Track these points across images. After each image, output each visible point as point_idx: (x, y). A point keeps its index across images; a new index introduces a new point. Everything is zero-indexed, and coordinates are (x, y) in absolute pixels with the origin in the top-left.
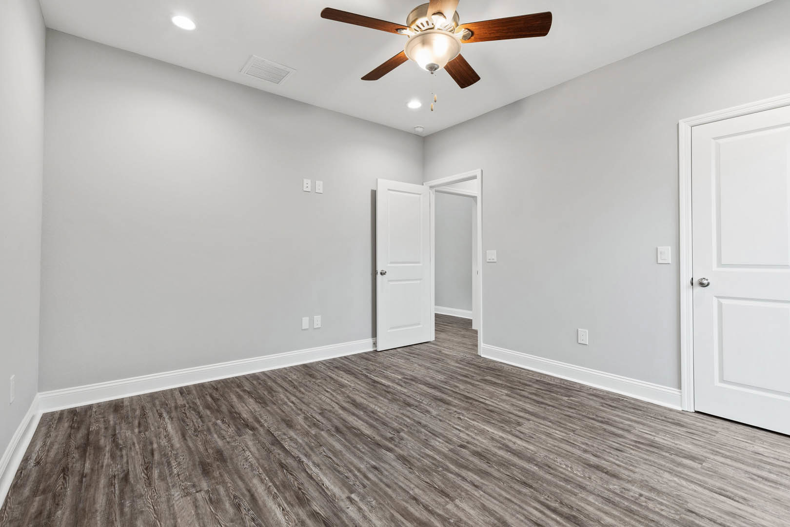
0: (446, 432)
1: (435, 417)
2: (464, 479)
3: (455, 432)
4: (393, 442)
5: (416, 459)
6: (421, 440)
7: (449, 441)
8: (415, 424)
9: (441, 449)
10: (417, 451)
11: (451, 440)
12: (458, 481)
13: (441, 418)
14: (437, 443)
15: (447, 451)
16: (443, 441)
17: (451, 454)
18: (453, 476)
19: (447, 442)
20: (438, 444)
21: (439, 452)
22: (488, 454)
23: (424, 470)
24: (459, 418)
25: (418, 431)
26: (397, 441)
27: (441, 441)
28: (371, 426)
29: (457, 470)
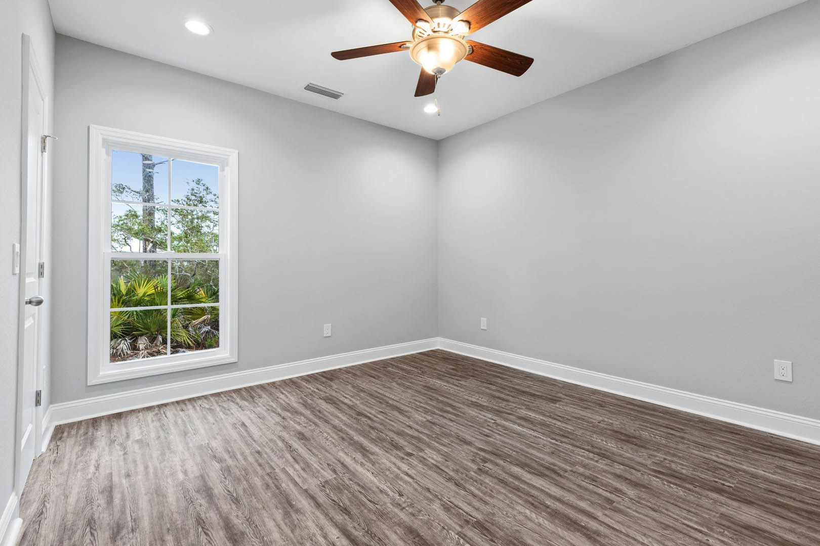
0: (424, 471)
1: (436, 496)
2: (417, 430)
3: (413, 471)
4: (481, 457)
5: (455, 443)
6: (452, 461)
7: (423, 460)
8: (462, 482)
9: (431, 451)
10: (455, 449)
11: (421, 461)
12: (421, 429)
13: (428, 494)
14: (433, 457)
15: (426, 450)
16: (429, 459)
17: (423, 447)
18: (424, 432)
19: (424, 458)
20: (435, 457)
21: (434, 449)
22: (388, 448)
23: (447, 435)
24: (401, 495)
25: (457, 471)
26: (478, 459)
27: (431, 460)
28: (517, 478)
29: (421, 435)
